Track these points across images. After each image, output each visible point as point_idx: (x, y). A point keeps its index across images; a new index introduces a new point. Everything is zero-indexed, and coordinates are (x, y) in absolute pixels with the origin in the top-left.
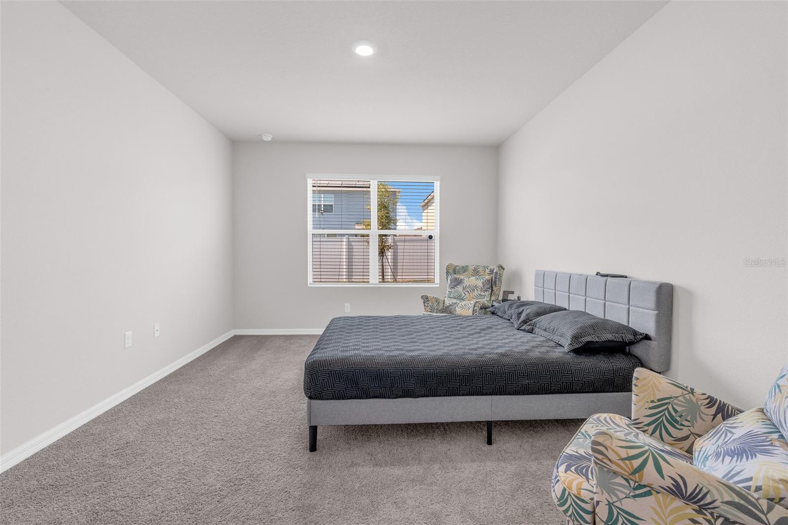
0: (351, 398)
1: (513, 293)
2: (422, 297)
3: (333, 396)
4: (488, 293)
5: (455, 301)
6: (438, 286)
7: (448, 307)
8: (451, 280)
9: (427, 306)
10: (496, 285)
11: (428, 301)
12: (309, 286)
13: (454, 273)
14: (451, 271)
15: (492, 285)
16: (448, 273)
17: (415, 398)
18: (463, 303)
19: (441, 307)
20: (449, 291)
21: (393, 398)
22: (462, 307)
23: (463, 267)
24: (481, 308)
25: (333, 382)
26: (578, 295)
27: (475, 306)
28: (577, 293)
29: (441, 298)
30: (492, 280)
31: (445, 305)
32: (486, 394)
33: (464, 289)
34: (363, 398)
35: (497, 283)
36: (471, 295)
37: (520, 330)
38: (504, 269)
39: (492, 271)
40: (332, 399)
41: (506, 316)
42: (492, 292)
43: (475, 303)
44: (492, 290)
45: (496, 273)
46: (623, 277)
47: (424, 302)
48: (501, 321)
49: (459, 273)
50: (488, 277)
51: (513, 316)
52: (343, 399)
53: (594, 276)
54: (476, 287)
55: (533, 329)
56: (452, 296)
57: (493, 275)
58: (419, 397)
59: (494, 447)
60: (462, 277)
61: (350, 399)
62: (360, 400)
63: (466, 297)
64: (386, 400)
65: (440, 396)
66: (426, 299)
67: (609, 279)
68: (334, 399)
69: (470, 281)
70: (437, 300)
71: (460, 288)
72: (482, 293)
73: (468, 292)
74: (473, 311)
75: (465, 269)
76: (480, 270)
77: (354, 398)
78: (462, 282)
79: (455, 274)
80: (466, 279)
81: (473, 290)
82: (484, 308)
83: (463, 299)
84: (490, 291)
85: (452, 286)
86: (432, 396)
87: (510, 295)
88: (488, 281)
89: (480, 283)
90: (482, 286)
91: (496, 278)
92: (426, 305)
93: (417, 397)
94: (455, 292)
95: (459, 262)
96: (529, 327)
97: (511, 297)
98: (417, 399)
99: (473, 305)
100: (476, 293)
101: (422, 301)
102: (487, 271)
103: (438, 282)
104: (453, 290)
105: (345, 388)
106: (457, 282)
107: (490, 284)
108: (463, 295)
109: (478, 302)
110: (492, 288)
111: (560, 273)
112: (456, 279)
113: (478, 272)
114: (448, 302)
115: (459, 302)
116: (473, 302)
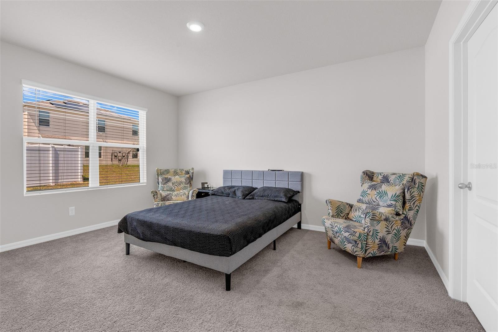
5: (169, 192)
6: (147, 184)
7: (165, 197)
8: (162, 179)
9: (157, 198)
11: (157, 194)
12: (24, 196)
14: (159, 173)
18: (176, 193)
22: (176, 196)
23: (166, 170)
26: (259, 180)
28: (258, 179)
30: (190, 177)
33: (173, 184)
36: (179, 188)
37: (246, 199)
39: (187, 172)
45: (191, 173)
46: (282, 170)
47: (154, 196)
53: (267, 171)
54: (181, 182)
56: (165, 189)
60: (169, 176)
67: (277, 172)
69: (175, 179)
71: (170, 184)
72: (186, 186)
73: (176, 185)
76: (179, 171)
78: (171, 180)
79: (164, 175)
81: (180, 184)
83: (174, 191)
85: (163, 183)
87: (206, 185)
88: (188, 178)
89: (183, 180)
90: (185, 181)
91: (192, 176)
94: (167, 186)
95: (163, 167)
96: (251, 197)
100: (182, 186)
102: (184, 172)
104: (165, 186)
106: (167, 180)
108: (174, 188)
110: (190, 182)
111: (243, 171)
112: (165, 178)
113: (178, 173)
114: (164, 194)
115: (172, 193)
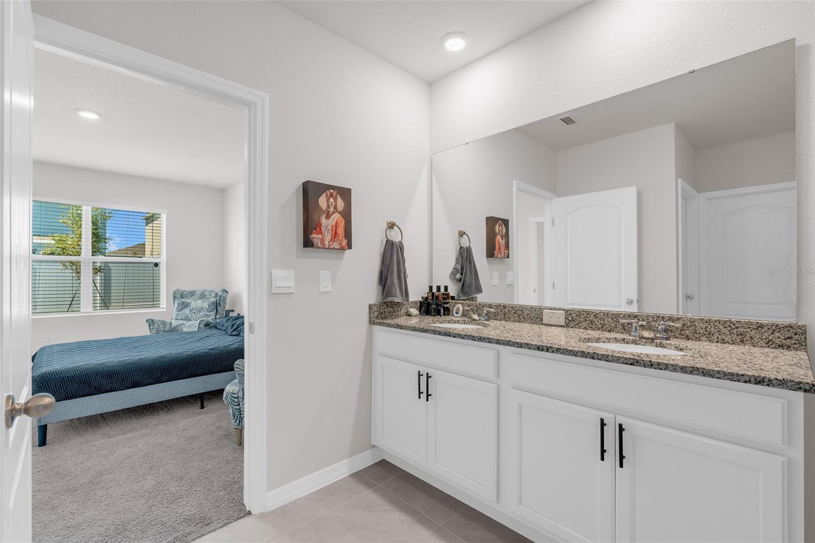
0: (84, 396)
1: (233, 311)
2: (147, 321)
3: (65, 397)
4: (213, 313)
5: (182, 322)
6: (165, 310)
7: (175, 328)
8: (178, 304)
9: (153, 329)
10: (220, 306)
11: (154, 324)
13: (181, 298)
14: (178, 296)
15: (216, 306)
16: (175, 298)
17: (143, 386)
18: (190, 323)
19: (168, 328)
20: (176, 314)
21: (124, 390)
22: (189, 327)
23: (190, 292)
24: (206, 325)
25: (65, 386)
27: (200, 324)
29: (168, 320)
30: (217, 302)
31: (172, 326)
32: (199, 375)
33: (191, 310)
34: (95, 394)
35: (221, 304)
36: (198, 316)
38: (227, 293)
39: (217, 294)
40: (64, 400)
41: (223, 328)
42: (217, 311)
43: (200, 322)
44: (217, 310)
45: (220, 296)
47: (149, 326)
48: (218, 331)
49: (186, 297)
50: (213, 300)
51: (229, 328)
52: (76, 398)
54: (202, 308)
55: (239, 334)
56: (179, 318)
57: (218, 298)
58: (146, 385)
59: (206, 409)
60: (189, 301)
61: (82, 397)
62: (92, 396)
63: (192, 317)
64: (118, 392)
65: (164, 382)
66: (151, 322)
68: (67, 399)
69: (196, 303)
70: (164, 323)
71: (187, 311)
72: (208, 314)
73: (194, 313)
74: (199, 328)
75: (192, 294)
76: (207, 293)
77: (86, 396)
78: (189, 305)
79: (183, 298)
80: (193, 302)
81: (200, 311)
82: (207, 325)
83: (190, 320)
84: (215, 311)
85: (179, 309)
86: (157, 383)
87: (231, 313)
88: (214, 303)
89: (206, 305)
90: (207, 307)
91: (220, 300)
92: (152, 327)
93: (144, 386)
94: (182, 314)
95: (186, 287)
96: (237, 333)
97: (231, 314)
98: (144, 387)
99: (198, 324)
100: (202, 313)
101: (147, 325)
102: (213, 295)
103: (165, 306)
104: (180, 313)
105: (78, 389)
106: (184, 306)
107: (215, 305)
108: (190, 316)
109: (203, 320)
110: (217, 308)
112: (183, 303)
113: (204, 296)
114: (174, 323)
115: (186, 322)
116: (198, 322)
